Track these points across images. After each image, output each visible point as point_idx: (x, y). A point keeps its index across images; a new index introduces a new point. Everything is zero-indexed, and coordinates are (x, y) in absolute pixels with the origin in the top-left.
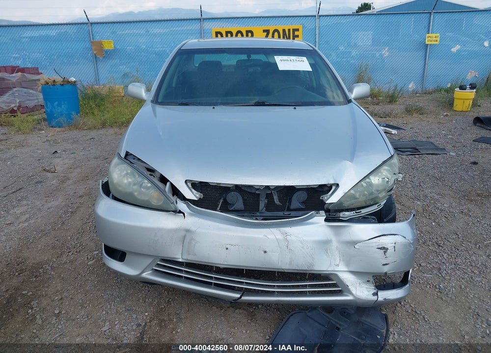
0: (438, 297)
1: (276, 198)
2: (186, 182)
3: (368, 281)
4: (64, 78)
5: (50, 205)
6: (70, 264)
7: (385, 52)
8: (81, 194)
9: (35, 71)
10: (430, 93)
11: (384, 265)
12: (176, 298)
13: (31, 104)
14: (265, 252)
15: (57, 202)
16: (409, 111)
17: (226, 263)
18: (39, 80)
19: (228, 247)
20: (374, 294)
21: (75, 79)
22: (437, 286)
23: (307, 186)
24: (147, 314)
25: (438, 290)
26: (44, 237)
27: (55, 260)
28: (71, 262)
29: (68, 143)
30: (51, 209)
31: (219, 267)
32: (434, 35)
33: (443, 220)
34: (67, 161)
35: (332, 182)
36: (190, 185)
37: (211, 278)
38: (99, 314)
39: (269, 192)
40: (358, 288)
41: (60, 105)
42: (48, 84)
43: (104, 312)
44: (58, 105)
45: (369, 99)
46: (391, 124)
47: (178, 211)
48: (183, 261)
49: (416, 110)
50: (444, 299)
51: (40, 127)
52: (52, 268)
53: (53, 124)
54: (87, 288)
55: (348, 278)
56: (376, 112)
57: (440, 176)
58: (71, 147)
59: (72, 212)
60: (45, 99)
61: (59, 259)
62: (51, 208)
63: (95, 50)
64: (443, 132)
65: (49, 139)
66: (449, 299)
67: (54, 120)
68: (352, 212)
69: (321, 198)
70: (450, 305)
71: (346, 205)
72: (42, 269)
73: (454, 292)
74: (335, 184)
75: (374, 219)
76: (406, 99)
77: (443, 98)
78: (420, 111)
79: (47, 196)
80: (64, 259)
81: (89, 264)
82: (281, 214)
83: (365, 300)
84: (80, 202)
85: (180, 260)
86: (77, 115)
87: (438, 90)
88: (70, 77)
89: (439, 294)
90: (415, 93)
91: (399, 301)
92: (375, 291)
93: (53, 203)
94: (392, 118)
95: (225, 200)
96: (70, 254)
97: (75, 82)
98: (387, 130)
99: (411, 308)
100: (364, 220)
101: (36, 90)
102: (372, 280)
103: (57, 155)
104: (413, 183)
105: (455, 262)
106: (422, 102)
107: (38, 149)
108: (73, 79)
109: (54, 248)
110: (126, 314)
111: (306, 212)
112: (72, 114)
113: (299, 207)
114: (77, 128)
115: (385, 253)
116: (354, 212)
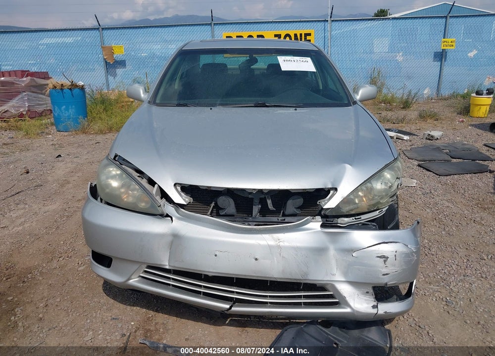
0: (444, 310)
1: (269, 202)
2: (175, 185)
3: (367, 292)
4: (72, 82)
5: (46, 208)
6: (59, 269)
7: (400, 58)
8: (80, 198)
9: (45, 76)
10: (445, 99)
11: (384, 275)
12: (165, 307)
13: (40, 109)
14: (256, 259)
15: (54, 206)
16: (423, 117)
17: (214, 271)
18: (48, 84)
19: (217, 254)
20: (375, 307)
21: (83, 84)
22: (444, 299)
23: (303, 189)
24: (133, 323)
25: (444, 303)
26: (36, 242)
27: (44, 265)
28: (62, 267)
29: (73, 147)
30: (47, 213)
31: (207, 275)
32: (450, 40)
33: (454, 229)
34: (69, 165)
35: (330, 186)
36: (179, 188)
37: (200, 286)
38: (83, 323)
39: (263, 196)
40: (356, 299)
41: (67, 109)
42: (55, 87)
43: (89, 321)
44: (65, 109)
45: (383, 105)
46: (404, 130)
47: (165, 214)
48: (170, 268)
49: (430, 115)
50: (450, 312)
51: (47, 131)
52: (41, 273)
53: (61, 128)
54: (74, 295)
55: (345, 289)
56: (388, 118)
57: (452, 182)
58: (75, 151)
59: (68, 217)
60: (53, 103)
61: (49, 264)
62: (48, 211)
63: (106, 55)
64: (458, 138)
65: (55, 143)
66: (456, 313)
67: (61, 124)
68: (352, 218)
69: (318, 203)
70: (458, 320)
71: (344, 211)
72: (31, 275)
73: (462, 305)
74: (332, 188)
75: (374, 226)
76: (421, 105)
77: (459, 104)
78: (435, 117)
79: (45, 199)
80: (55, 264)
81: (79, 269)
82: (275, 219)
83: (364, 313)
84: (78, 207)
85: (167, 267)
86: (84, 119)
87: (454, 96)
88: (78, 82)
89: (445, 307)
90: (430, 99)
91: (401, 314)
92: (375, 303)
93: (50, 207)
94: (406, 123)
95: (216, 204)
96: (61, 259)
97: (83, 86)
98: (399, 136)
99: (415, 322)
100: (364, 226)
101: (44, 94)
102: (371, 291)
103: (60, 159)
104: (423, 190)
105: (464, 273)
106: (437, 108)
107: (42, 153)
108: (81, 83)
109: (44, 252)
110: (111, 323)
111: (302, 217)
112: (79, 119)
113: (294, 213)
114: (83, 133)
115: (385, 262)
116: (354, 218)
